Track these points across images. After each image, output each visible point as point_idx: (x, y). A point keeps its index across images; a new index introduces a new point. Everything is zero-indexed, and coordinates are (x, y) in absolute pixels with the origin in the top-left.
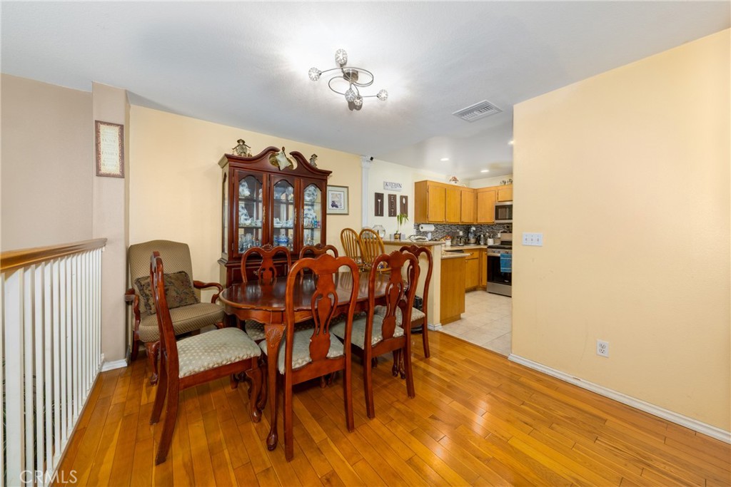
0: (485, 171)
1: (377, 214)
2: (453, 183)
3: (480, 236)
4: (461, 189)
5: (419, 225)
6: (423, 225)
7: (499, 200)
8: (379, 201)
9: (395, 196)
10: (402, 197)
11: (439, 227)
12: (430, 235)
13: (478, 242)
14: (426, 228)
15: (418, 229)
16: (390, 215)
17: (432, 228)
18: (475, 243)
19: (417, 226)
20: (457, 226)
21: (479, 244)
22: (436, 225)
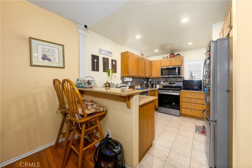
0: (157, 51)
1: (93, 69)
2: (141, 56)
3: (153, 83)
4: (145, 60)
5: (123, 78)
6: (126, 78)
7: (162, 66)
8: (96, 61)
9: (108, 59)
10: (112, 61)
11: (134, 79)
12: (129, 84)
13: (152, 86)
14: (127, 79)
15: (123, 80)
16: (104, 71)
17: (131, 79)
18: (151, 87)
19: (122, 78)
20: (143, 78)
21: (153, 87)
22: (133, 78)
